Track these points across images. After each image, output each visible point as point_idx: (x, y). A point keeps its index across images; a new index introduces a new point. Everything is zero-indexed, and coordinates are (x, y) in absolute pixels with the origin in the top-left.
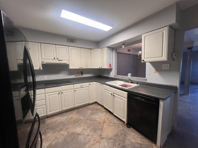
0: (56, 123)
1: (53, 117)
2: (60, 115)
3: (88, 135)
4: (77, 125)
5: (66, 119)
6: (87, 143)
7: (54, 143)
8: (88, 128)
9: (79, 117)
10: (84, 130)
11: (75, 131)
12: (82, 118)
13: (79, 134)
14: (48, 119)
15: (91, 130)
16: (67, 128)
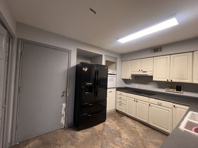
0: (125, 122)
1: (129, 118)
2: (134, 121)
3: (122, 144)
4: (129, 134)
5: (132, 125)
6: (114, 143)
7: (109, 126)
8: (130, 142)
9: (141, 133)
10: (127, 139)
11: (123, 134)
12: (141, 135)
13: (120, 137)
14: (126, 117)
15: (130, 146)
16: (122, 128)
